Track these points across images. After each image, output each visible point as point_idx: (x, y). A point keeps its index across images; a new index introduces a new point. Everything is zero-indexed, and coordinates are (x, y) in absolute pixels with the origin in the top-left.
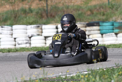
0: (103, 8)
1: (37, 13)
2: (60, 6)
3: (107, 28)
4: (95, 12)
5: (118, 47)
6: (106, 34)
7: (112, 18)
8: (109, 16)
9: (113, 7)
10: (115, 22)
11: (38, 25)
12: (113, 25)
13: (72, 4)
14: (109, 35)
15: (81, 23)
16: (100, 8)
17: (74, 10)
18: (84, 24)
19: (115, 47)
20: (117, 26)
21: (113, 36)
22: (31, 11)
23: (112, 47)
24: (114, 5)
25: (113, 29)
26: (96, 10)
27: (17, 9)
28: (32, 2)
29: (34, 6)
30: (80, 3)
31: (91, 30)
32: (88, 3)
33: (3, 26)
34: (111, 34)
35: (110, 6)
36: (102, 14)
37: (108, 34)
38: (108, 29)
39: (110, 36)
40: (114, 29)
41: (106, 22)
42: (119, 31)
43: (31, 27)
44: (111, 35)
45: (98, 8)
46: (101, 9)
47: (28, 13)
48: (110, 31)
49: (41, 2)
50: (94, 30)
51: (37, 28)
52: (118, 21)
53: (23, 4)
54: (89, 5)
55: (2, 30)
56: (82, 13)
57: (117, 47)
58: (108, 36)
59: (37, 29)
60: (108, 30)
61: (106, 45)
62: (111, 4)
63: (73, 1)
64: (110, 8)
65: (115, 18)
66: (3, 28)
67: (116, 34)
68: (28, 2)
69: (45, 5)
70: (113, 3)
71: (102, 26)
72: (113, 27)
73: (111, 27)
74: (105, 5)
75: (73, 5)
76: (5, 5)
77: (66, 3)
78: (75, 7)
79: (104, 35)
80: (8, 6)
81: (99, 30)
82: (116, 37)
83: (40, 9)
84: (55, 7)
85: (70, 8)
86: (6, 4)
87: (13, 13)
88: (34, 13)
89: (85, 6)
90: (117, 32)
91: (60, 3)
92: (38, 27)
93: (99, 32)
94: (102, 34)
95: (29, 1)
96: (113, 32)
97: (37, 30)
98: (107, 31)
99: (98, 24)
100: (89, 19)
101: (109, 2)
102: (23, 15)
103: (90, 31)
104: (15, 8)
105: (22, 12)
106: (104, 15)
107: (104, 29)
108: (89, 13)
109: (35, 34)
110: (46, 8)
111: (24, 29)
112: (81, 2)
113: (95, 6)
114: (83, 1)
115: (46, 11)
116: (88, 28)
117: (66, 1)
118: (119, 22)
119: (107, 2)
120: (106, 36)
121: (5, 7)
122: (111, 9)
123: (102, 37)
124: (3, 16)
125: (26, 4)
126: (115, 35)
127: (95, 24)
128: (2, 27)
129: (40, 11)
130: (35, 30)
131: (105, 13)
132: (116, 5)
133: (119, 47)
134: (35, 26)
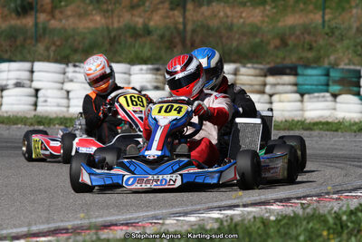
0: (309, 33)
1: (162, 37)
2: (214, 23)
3: (315, 80)
4: (291, 42)
5: (334, 129)
6: (312, 95)
7: (328, 57)
8: (322, 52)
9: (333, 33)
10: (333, 67)
11: (156, 66)
12: (327, 75)
13: (242, 21)
14: (318, 97)
15: (256, 66)
16: (303, 34)
17: (244, 34)
18: (261, 69)
19: (328, 130)
20: (337, 79)
21: (326, 101)
22: (148, 32)
23: (321, 129)
24: (336, 27)
25: (328, 85)
26: (293, 38)
27: (116, 25)
28: (152, 12)
29: (156, 21)
30: (259, 18)
31: (278, 84)
32: (279, 21)
33: (77, 64)
34: (322, 94)
35: (327, 30)
36: (307, 46)
37: (316, 94)
38: (315, 83)
39: (320, 99)
40: (330, 83)
41: (313, 68)
42: (340, 90)
43: (141, 70)
44: (323, 97)
45: (298, 32)
46: (306, 36)
47: (140, 36)
48: (321, 87)
49: (171, 13)
50: (284, 84)
51: (155, 72)
52: (342, 66)
53: (133, 15)
54: (280, 24)
55: (75, 72)
56: (262, 41)
57: (331, 130)
58: (315, 100)
59: (153, 74)
60: (317, 85)
61: (308, 121)
62: (329, 27)
63: (244, 15)
64: (327, 34)
65: (336, 59)
66: (77, 69)
67: (335, 96)
68: (145, 11)
69: (181, 20)
70: (333, 24)
71: (303, 75)
72: (328, 80)
73: (323, 79)
74: (315, 28)
75: (244, 23)
76: (92, 14)
77: (227, 17)
78: (248, 29)
79: (306, 97)
80: (98, 18)
81: (296, 85)
82: (333, 103)
83: (168, 29)
84: (202, 26)
85: (235, 29)
86: (94, 12)
87: (106, 33)
88: (155, 37)
89: (271, 27)
90: (337, 92)
91: (215, 16)
92: (158, 70)
93: (294, 88)
94: (302, 95)
95: (147, 9)
96: (327, 91)
97: (154, 77)
98: (314, 87)
99: (293, 71)
100: (277, 57)
101: (324, 21)
102: (130, 40)
103: (275, 85)
104: (113, 23)
105: (128, 34)
106: (311, 49)
107: (307, 82)
108: (277, 42)
109: (149, 86)
110: (181, 27)
111: (125, 73)
112: (262, 16)
113: (292, 28)
114: (268, 16)
115: (182, 34)
116: (270, 79)
117: (229, 13)
118: (343, 69)
119: (320, 21)
120: (310, 98)
121: (91, 20)
122: (326, 37)
123: (302, 101)
124: (84, 38)
125: (140, 16)
126: (330, 98)
127: (288, 71)
128: (75, 66)
129: (167, 34)
130: (150, 77)
131: (314, 45)
132: (340, 29)
133: (337, 130)
134: (150, 66)
